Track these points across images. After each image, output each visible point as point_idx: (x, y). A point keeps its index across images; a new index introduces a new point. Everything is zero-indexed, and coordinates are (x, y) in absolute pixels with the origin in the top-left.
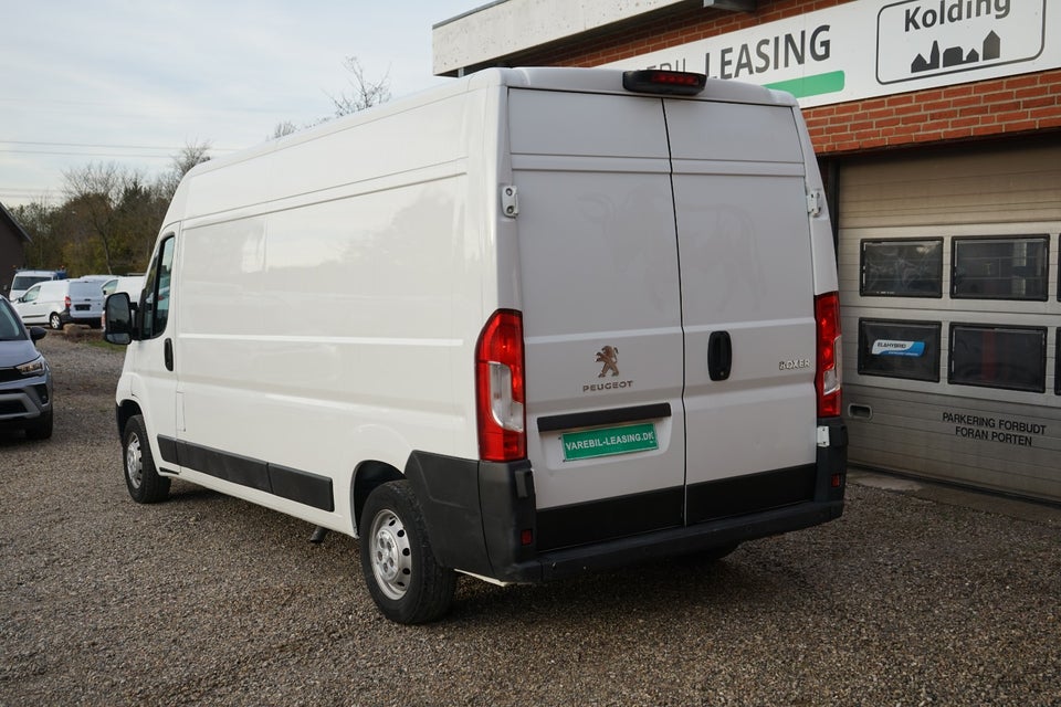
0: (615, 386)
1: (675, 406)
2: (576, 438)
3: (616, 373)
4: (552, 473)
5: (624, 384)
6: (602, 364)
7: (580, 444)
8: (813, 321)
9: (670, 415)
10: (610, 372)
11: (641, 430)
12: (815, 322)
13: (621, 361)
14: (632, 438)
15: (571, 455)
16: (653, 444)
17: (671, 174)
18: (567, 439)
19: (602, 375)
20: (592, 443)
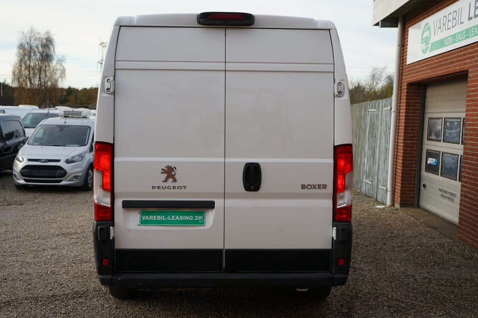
0: (174, 187)
1: (219, 203)
2: (149, 214)
3: (175, 180)
4: (130, 231)
5: (180, 188)
6: (165, 175)
7: (151, 217)
8: (332, 161)
9: (214, 208)
10: (170, 180)
11: (194, 214)
12: (333, 162)
13: (178, 174)
14: (187, 218)
15: (143, 222)
16: (202, 223)
17: (225, 71)
18: (143, 214)
19: (166, 181)
20: (159, 218)
